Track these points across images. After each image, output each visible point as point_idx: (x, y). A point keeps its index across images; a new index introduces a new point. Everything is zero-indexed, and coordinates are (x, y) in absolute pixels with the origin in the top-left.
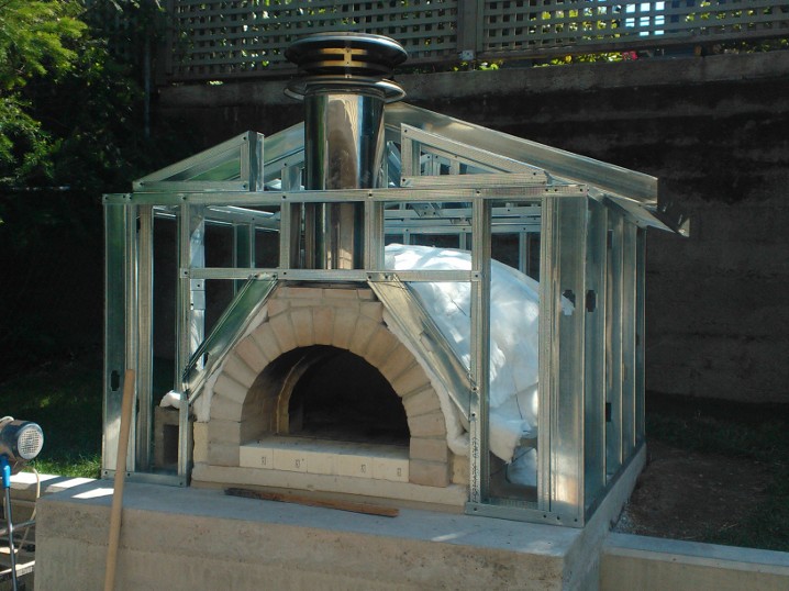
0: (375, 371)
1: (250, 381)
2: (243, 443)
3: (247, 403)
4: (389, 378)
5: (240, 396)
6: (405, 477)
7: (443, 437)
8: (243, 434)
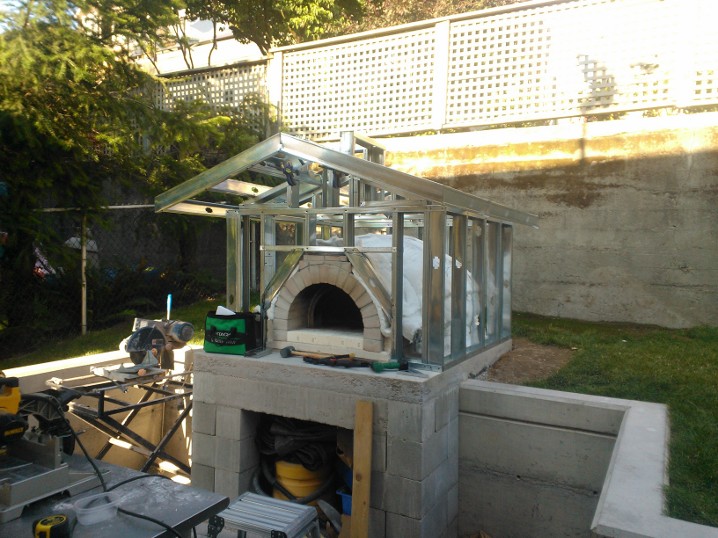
0: (348, 296)
1: (291, 300)
2: (289, 330)
3: (290, 311)
4: (354, 299)
5: (287, 307)
6: (361, 347)
7: (379, 328)
8: (288, 326)
